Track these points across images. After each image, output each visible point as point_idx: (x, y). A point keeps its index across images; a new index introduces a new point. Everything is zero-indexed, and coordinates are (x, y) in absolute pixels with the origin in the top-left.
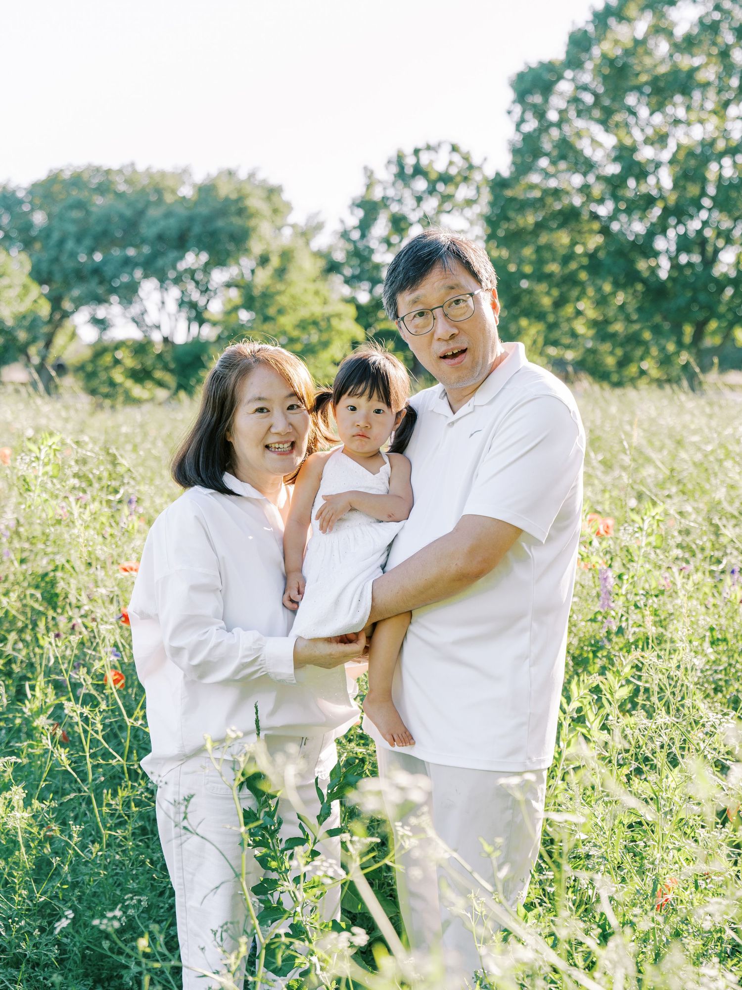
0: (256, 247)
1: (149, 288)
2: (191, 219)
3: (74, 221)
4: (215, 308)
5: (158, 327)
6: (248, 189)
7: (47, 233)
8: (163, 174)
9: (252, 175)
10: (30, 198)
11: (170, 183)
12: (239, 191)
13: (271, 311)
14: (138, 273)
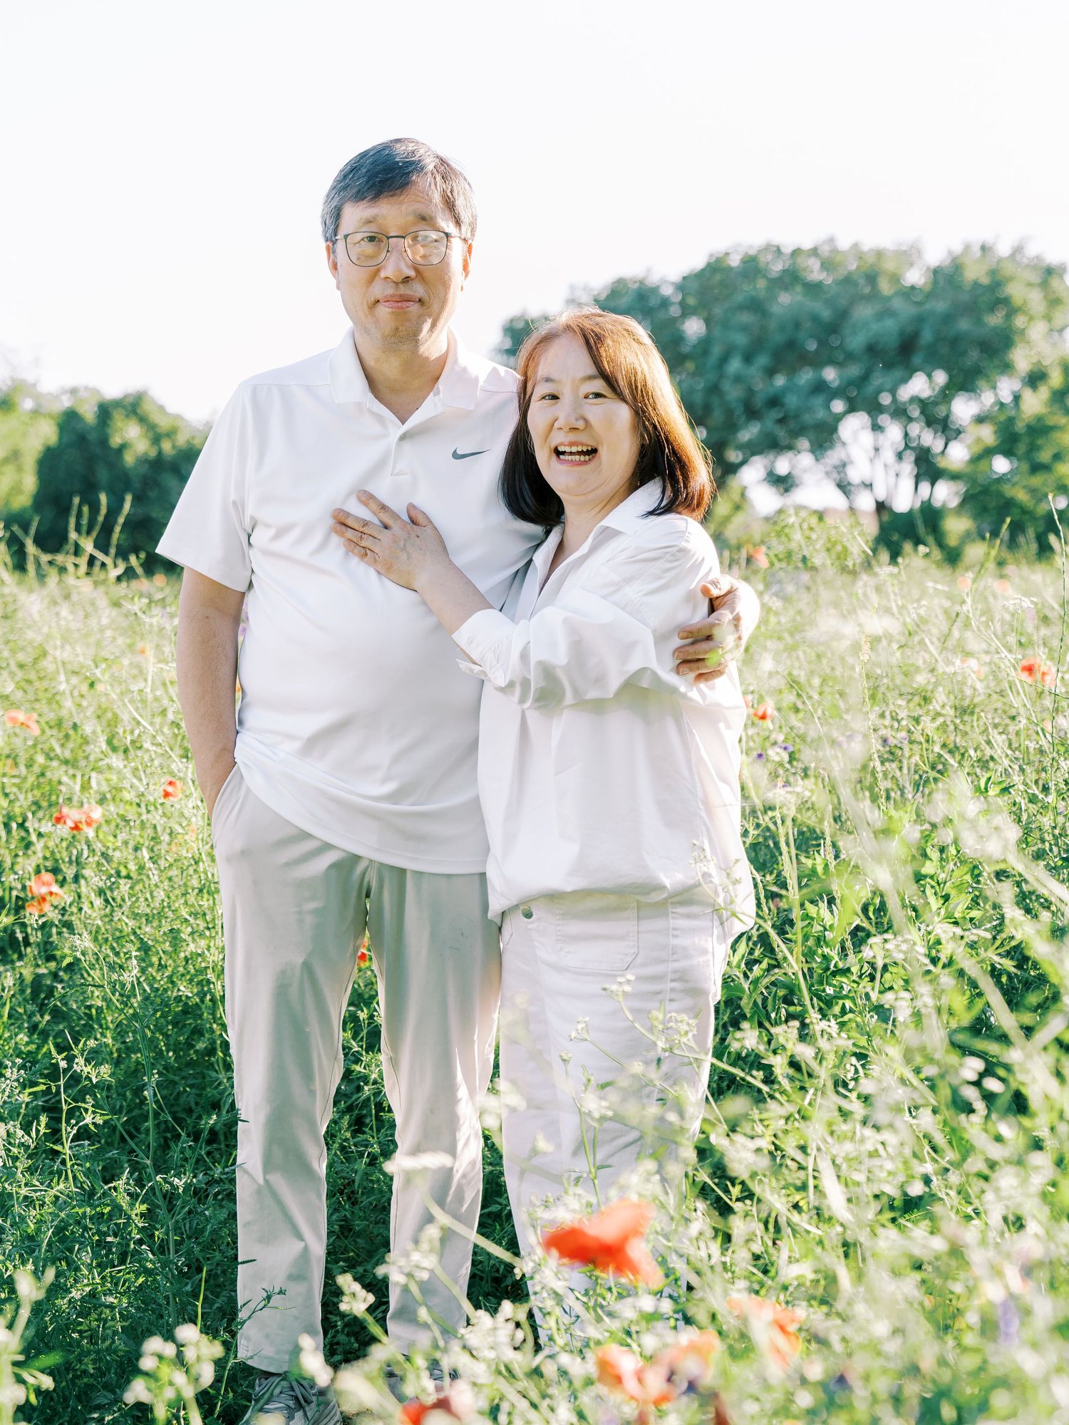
0: (1022, 359)
1: (854, 428)
2: (920, 319)
3: (745, 329)
4: (957, 455)
5: (869, 486)
6: (1008, 269)
7: (704, 345)
8: (879, 254)
9: (1018, 250)
10: (679, 297)
11: (889, 265)
12: (993, 273)
13: (1045, 456)
14: (838, 406)
